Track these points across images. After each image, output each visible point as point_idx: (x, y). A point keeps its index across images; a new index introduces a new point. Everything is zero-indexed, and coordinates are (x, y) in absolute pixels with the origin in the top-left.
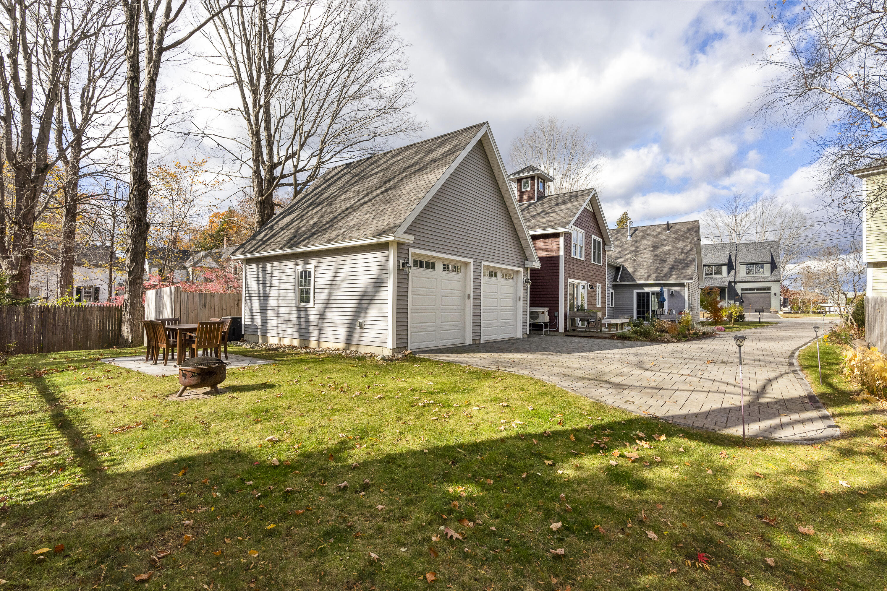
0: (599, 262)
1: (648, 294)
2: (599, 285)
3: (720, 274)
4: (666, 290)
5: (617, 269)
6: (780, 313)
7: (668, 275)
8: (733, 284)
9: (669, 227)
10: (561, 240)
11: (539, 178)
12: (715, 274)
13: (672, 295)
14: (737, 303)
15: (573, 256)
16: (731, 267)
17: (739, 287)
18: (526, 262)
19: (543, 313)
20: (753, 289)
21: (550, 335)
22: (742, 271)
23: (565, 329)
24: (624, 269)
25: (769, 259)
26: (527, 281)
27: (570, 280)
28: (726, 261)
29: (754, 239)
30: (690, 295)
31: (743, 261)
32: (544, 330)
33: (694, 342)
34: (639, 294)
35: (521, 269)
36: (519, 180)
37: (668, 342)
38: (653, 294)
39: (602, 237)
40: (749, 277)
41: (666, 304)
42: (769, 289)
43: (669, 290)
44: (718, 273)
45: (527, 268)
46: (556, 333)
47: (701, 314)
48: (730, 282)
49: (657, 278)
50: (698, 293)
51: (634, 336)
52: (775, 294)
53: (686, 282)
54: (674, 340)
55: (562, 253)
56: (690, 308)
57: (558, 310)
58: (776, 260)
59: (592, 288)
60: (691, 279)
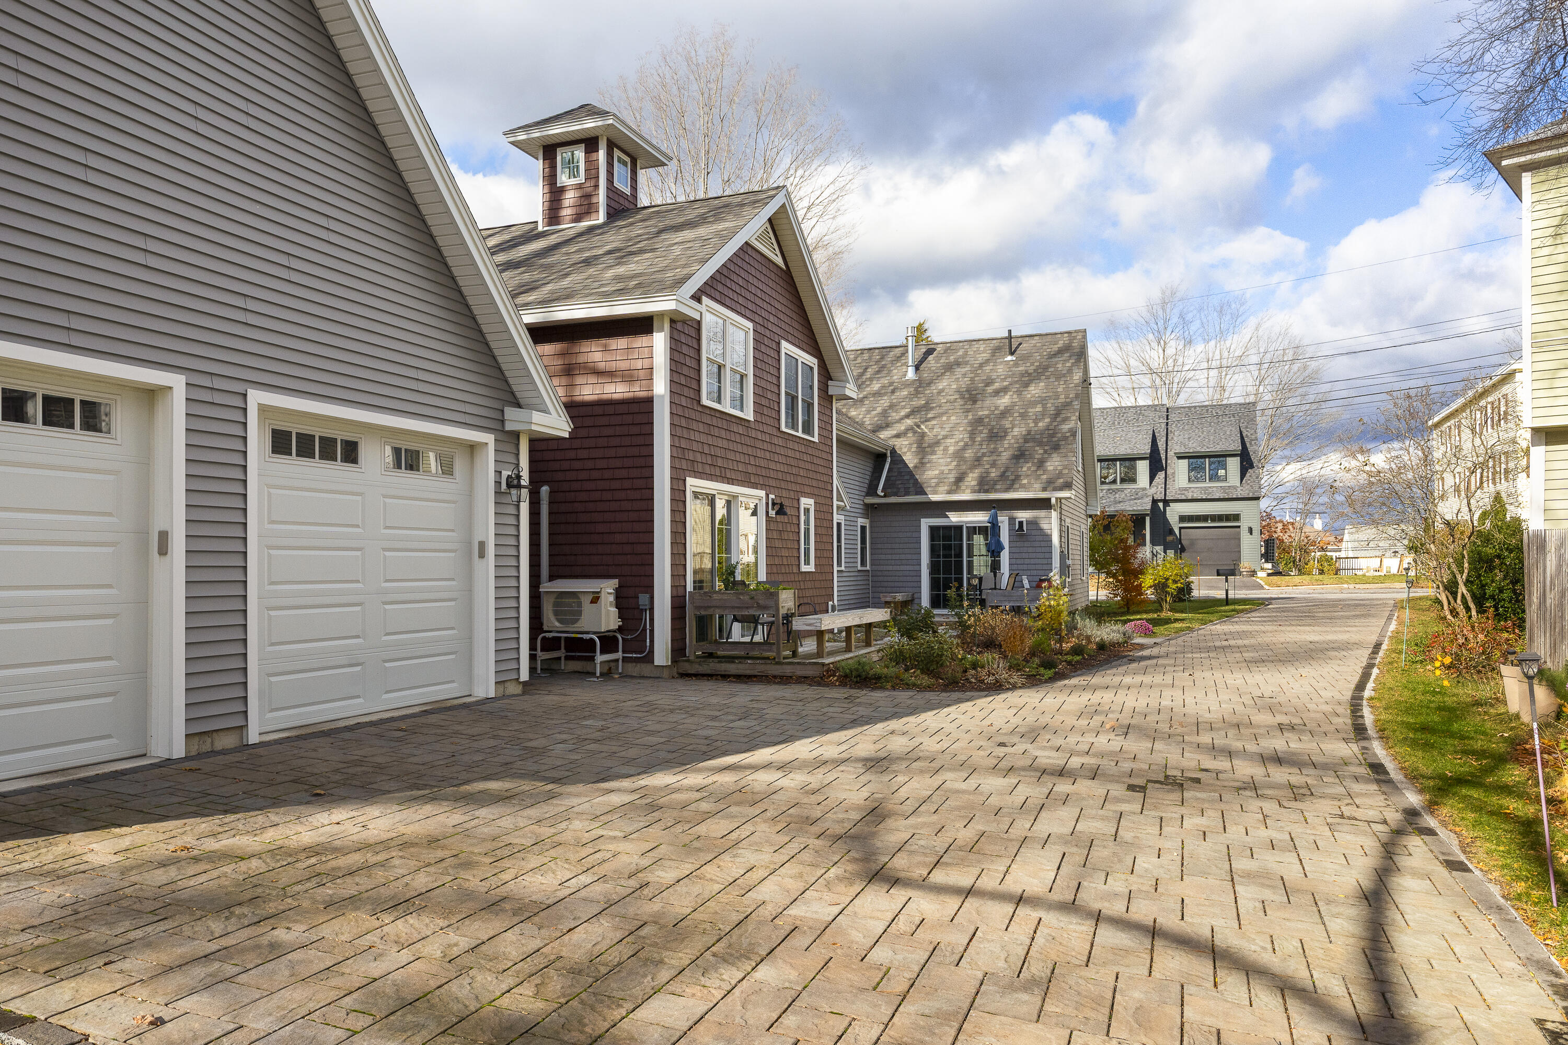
0: (808, 429)
1: (958, 528)
2: (807, 502)
3: (1133, 480)
4: (1003, 520)
5: (878, 458)
6: (1262, 574)
7: (1010, 479)
8: (1161, 505)
9: (1010, 344)
10: (659, 341)
11: (611, 145)
12: (1123, 481)
13: (1018, 531)
14: (1171, 553)
15: (705, 401)
16: (1157, 464)
17: (1174, 513)
18: (511, 413)
19: (596, 599)
20: (1204, 518)
21: (625, 676)
22: (1180, 471)
23: (678, 650)
24: (897, 459)
25: (1237, 446)
26: (514, 483)
27: (693, 483)
28: (1146, 449)
29: (1203, 397)
30: (1064, 532)
31: (1182, 450)
32: (600, 658)
33: (1074, 681)
34: (934, 531)
35: (489, 439)
36: (549, 150)
37: (997, 687)
38: (973, 530)
39: (816, 350)
40: (1197, 489)
41: (1005, 557)
42: (1236, 517)
43: (1012, 520)
44: (1130, 478)
45: (516, 435)
46: (645, 669)
47: (1093, 583)
48: (1155, 502)
49: (984, 484)
50: (1085, 525)
51: (892, 670)
52: (1251, 531)
53: (1054, 496)
54: (1016, 678)
55: (660, 387)
56: (1065, 569)
57: (649, 588)
58: (1250, 449)
59: (781, 511)
60: (1068, 486)
